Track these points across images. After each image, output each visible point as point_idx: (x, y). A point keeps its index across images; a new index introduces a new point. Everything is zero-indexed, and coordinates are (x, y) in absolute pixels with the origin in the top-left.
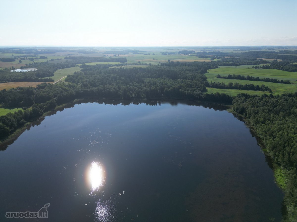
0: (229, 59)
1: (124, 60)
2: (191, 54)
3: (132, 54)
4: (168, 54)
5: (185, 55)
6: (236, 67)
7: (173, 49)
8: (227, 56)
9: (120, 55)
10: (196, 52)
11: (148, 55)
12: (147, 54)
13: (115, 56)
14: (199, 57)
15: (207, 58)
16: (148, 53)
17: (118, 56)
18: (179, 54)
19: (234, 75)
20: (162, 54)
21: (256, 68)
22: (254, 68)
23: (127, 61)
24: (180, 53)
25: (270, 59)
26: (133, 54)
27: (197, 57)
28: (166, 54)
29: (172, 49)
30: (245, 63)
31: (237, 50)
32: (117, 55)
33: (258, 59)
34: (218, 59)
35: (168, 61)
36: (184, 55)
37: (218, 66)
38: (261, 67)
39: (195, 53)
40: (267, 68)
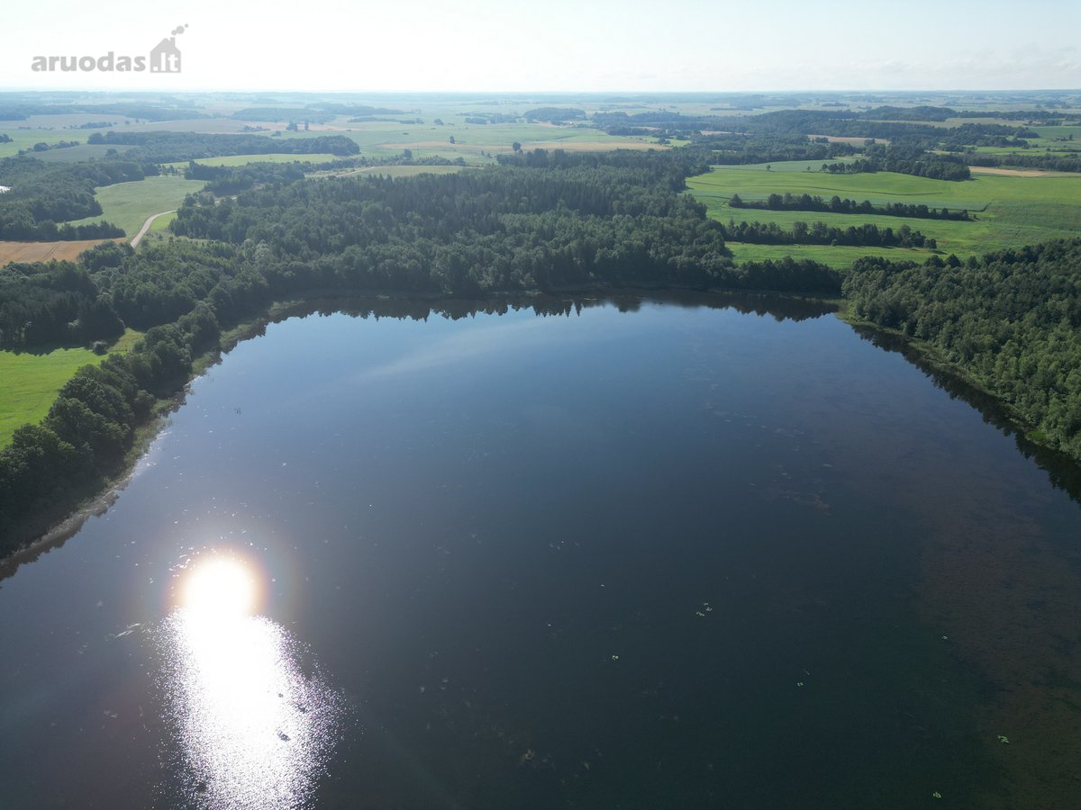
0: (721, 138)
1: (343, 147)
2: (577, 123)
3: (352, 121)
4: (489, 122)
5: (554, 123)
6: (769, 167)
7: (496, 103)
8: (705, 127)
9: (311, 127)
10: (590, 113)
11: (417, 126)
12: (412, 122)
13: (293, 127)
14: (612, 133)
15: (644, 138)
16: (412, 117)
17: (307, 127)
18: (530, 121)
19: (789, 197)
20: (468, 121)
21: (834, 169)
22: (827, 170)
23: (356, 150)
24: (532, 116)
25: (847, 136)
26: (355, 121)
27: (604, 133)
28: (483, 122)
29: (492, 104)
30: (787, 155)
31: (719, 105)
32: (301, 127)
33: (812, 137)
34: (680, 138)
35: (511, 147)
36: (549, 125)
37: (711, 166)
38: (849, 167)
39: (585, 119)
40: (869, 168)
